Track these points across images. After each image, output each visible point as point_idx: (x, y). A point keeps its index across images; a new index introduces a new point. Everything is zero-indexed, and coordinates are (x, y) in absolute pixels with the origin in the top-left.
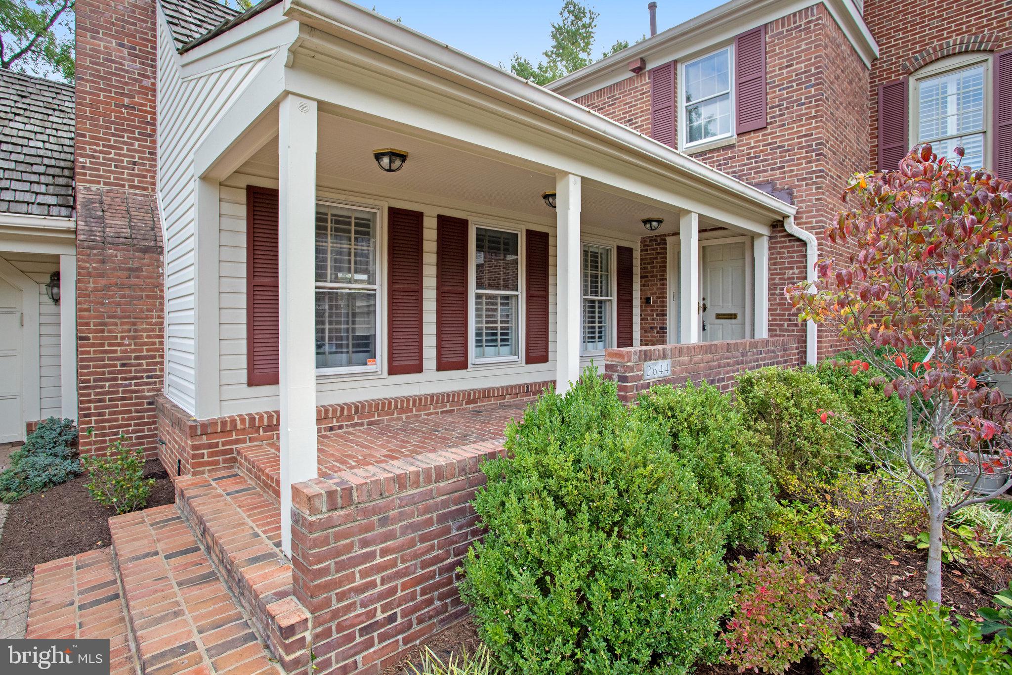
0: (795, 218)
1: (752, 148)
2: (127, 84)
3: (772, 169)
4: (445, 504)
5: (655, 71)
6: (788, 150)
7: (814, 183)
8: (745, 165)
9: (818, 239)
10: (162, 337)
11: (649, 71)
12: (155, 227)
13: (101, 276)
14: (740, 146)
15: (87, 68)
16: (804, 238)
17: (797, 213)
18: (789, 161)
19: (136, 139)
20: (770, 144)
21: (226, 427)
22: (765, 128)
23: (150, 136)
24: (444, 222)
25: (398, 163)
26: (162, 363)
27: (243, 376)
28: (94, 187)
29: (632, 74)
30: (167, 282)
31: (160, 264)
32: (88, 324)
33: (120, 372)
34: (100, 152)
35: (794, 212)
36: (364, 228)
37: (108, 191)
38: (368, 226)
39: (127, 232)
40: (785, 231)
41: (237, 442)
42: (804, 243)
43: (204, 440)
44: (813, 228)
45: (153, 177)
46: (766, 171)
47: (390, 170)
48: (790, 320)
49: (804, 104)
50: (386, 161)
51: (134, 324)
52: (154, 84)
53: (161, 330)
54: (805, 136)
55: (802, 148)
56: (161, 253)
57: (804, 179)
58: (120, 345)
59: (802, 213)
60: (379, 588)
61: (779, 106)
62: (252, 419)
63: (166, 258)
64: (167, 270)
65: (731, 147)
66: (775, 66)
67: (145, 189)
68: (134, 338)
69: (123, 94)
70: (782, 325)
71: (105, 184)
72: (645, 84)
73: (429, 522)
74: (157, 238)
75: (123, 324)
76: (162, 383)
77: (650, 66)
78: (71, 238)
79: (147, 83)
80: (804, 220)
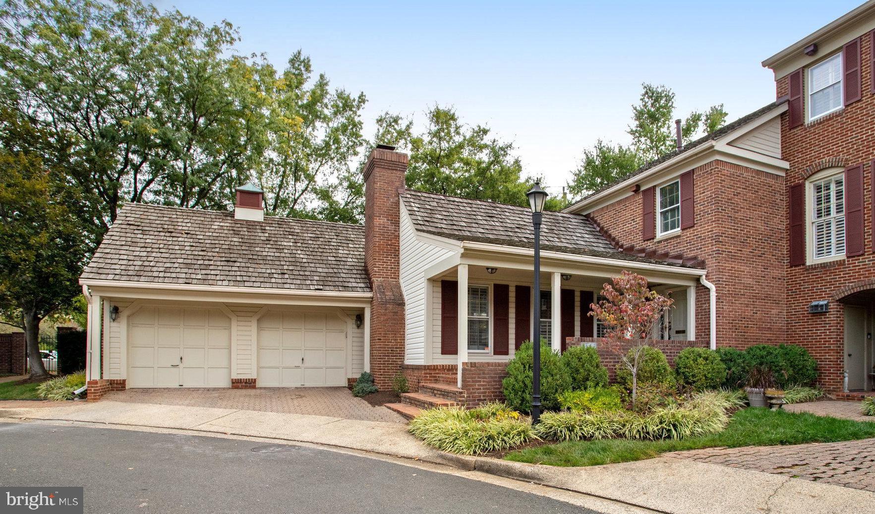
0: (706, 276)
1: (688, 237)
2: (389, 235)
3: (697, 249)
4: (500, 374)
5: (644, 191)
6: (704, 239)
7: (714, 257)
8: (685, 247)
9: (716, 287)
10: (404, 340)
11: (642, 191)
12: (401, 295)
13: (385, 315)
14: (683, 236)
15: (377, 232)
16: (709, 287)
17: (707, 273)
18: (704, 245)
19: (393, 258)
20: (696, 235)
21: (434, 368)
22: (694, 226)
23: (398, 256)
24: (518, 288)
25: (494, 270)
26: (404, 351)
27: (440, 350)
28: (379, 279)
29: (633, 193)
30: (407, 317)
31: (404, 310)
32: (381, 334)
33: (391, 353)
34: (381, 265)
35: (706, 273)
36: (484, 292)
37: (384, 281)
38: (486, 292)
39: (392, 297)
40: (701, 283)
41: (438, 374)
42: (708, 290)
43: (428, 371)
44: (714, 281)
45: (398, 273)
46: (694, 250)
47: (492, 273)
48: (705, 332)
49: (710, 214)
50: (490, 270)
51: (395, 334)
52: (399, 234)
53: (404, 337)
54: (711, 231)
55: (709, 238)
56: (404, 306)
57: (710, 255)
58: (391, 342)
59: (710, 273)
60: (482, 390)
61: (699, 214)
62: (443, 366)
63: (407, 307)
64: (407, 312)
65: (678, 236)
66: (697, 192)
67: (395, 278)
68: (395, 340)
69: (388, 240)
70: (701, 335)
71: (383, 278)
72: (640, 198)
73: (496, 377)
74: (403, 299)
75: (392, 334)
76: (404, 359)
77: (643, 189)
78: (371, 301)
79: (396, 234)
80: (710, 277)
